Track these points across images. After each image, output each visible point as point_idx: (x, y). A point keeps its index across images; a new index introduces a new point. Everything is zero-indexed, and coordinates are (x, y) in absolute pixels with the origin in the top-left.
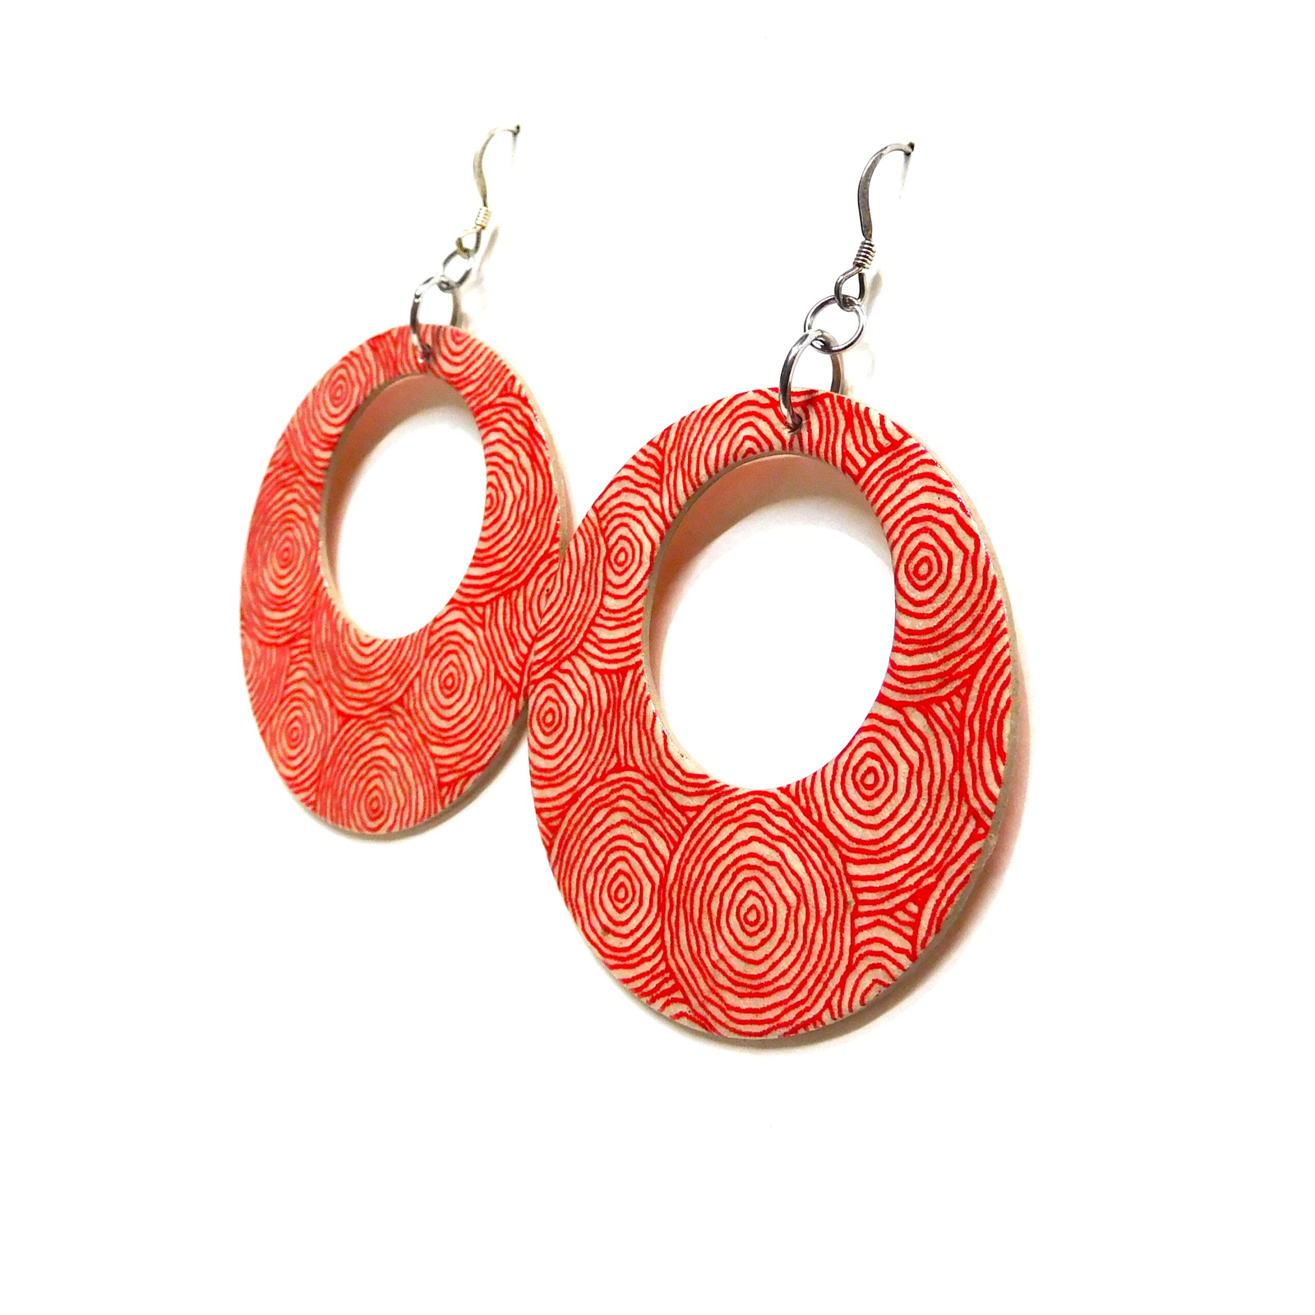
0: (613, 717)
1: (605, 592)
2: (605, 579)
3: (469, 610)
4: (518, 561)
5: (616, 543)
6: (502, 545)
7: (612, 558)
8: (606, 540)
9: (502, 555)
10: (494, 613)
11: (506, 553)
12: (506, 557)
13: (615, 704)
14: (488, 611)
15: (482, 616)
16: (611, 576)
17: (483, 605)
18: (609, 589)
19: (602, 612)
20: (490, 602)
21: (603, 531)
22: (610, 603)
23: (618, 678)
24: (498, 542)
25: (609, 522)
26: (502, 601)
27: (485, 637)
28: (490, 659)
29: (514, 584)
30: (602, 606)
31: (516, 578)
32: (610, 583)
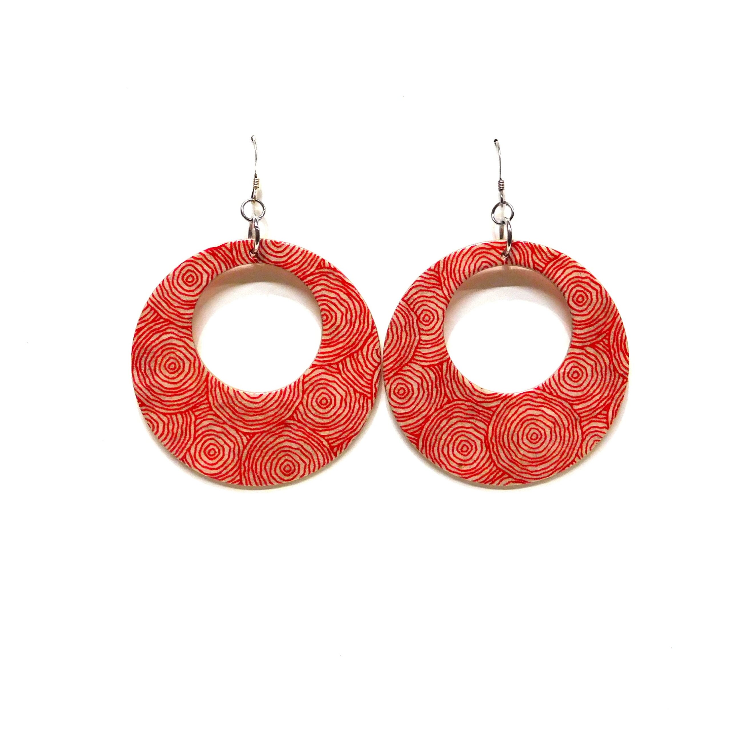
0: (440, 382)
1: (420, 334)
2: (419, 329)
3: (328, 368)
4: (354, 340)
5: (422, 313)
6: (340, 335)
7: (421, 319)
8: (415, 313)
9: (341, 340)
10: (345, 366)
11: (344, 338)
12: (345, 340)
13: (440, 378)
14: (341, 366)
15: (338, 368)
16: (422, 326)
17: (337, 364)
18: (422, 332)
19: (421, 342)
20: (341, 361)
21: (412, 310)
22: (424, 338)
23: (439, 367)
24: (337, 334)
25: (414, 305)
26: (348, 360)
27: (342, 377)
28: (349, 386)
29: (354, 351)
30: (420, 339)
31: (355, 348)
32: (423, 330)
